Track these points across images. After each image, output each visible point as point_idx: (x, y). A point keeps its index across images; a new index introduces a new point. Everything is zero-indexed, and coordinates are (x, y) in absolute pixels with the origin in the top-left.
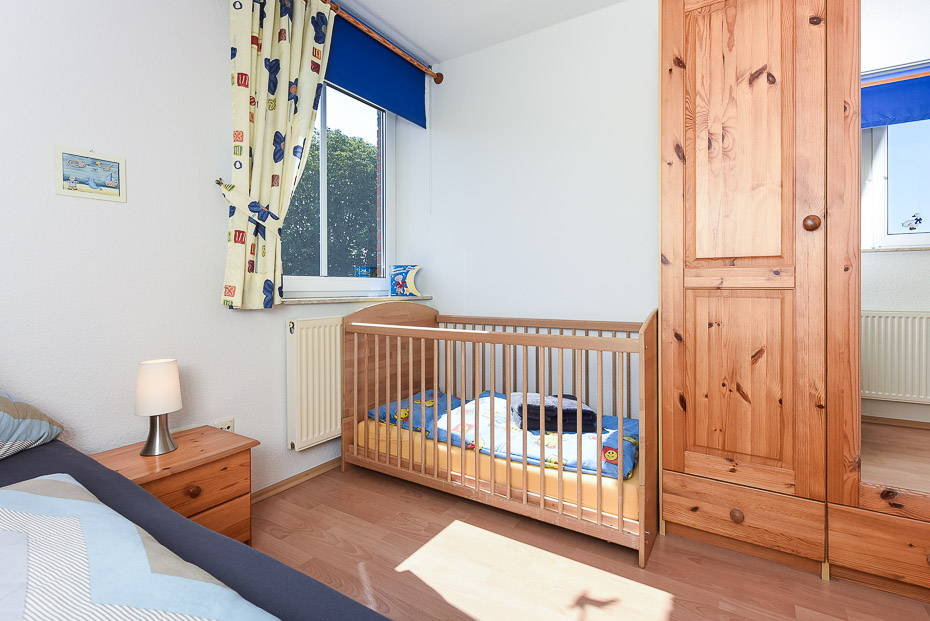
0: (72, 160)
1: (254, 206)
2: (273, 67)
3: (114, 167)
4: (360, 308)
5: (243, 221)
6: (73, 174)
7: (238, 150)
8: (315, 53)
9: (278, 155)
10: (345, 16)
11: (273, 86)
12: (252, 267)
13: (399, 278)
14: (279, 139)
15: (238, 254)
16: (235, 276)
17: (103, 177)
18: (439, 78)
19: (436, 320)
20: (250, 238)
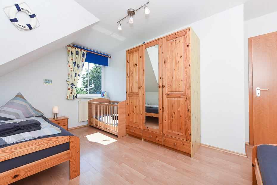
0: (46, 80)
1: (71, 84)
2: (75, 63)
3: (51, 81)
4: (92, 99)
5: (70, 87)
6: (46, 82)
7: (69, 76)
8: (82, 59)
9: (75, 76)
10: (89, 51)
11: (75, 66)
12: (71, 93)
13: (103, 94)
14: (76, 74)
15: (69, 91)
16: (69, 95)
17: (50, 82)
18: (110, 57)
19: (110, 102)
20: (71, 89)
